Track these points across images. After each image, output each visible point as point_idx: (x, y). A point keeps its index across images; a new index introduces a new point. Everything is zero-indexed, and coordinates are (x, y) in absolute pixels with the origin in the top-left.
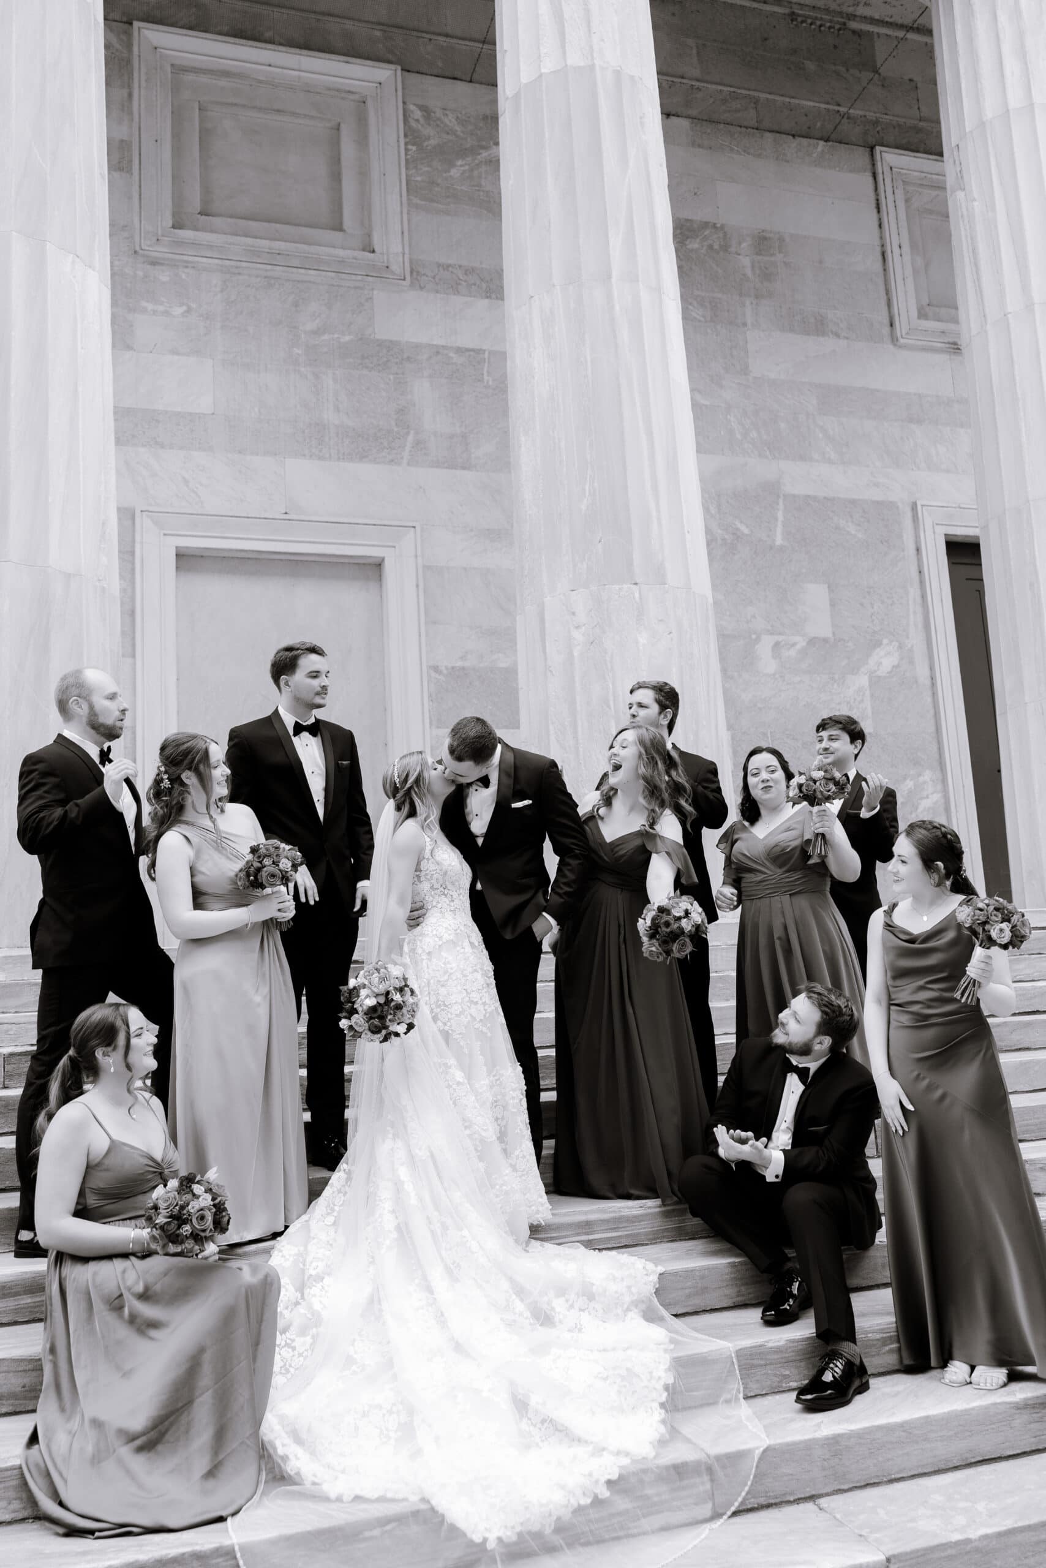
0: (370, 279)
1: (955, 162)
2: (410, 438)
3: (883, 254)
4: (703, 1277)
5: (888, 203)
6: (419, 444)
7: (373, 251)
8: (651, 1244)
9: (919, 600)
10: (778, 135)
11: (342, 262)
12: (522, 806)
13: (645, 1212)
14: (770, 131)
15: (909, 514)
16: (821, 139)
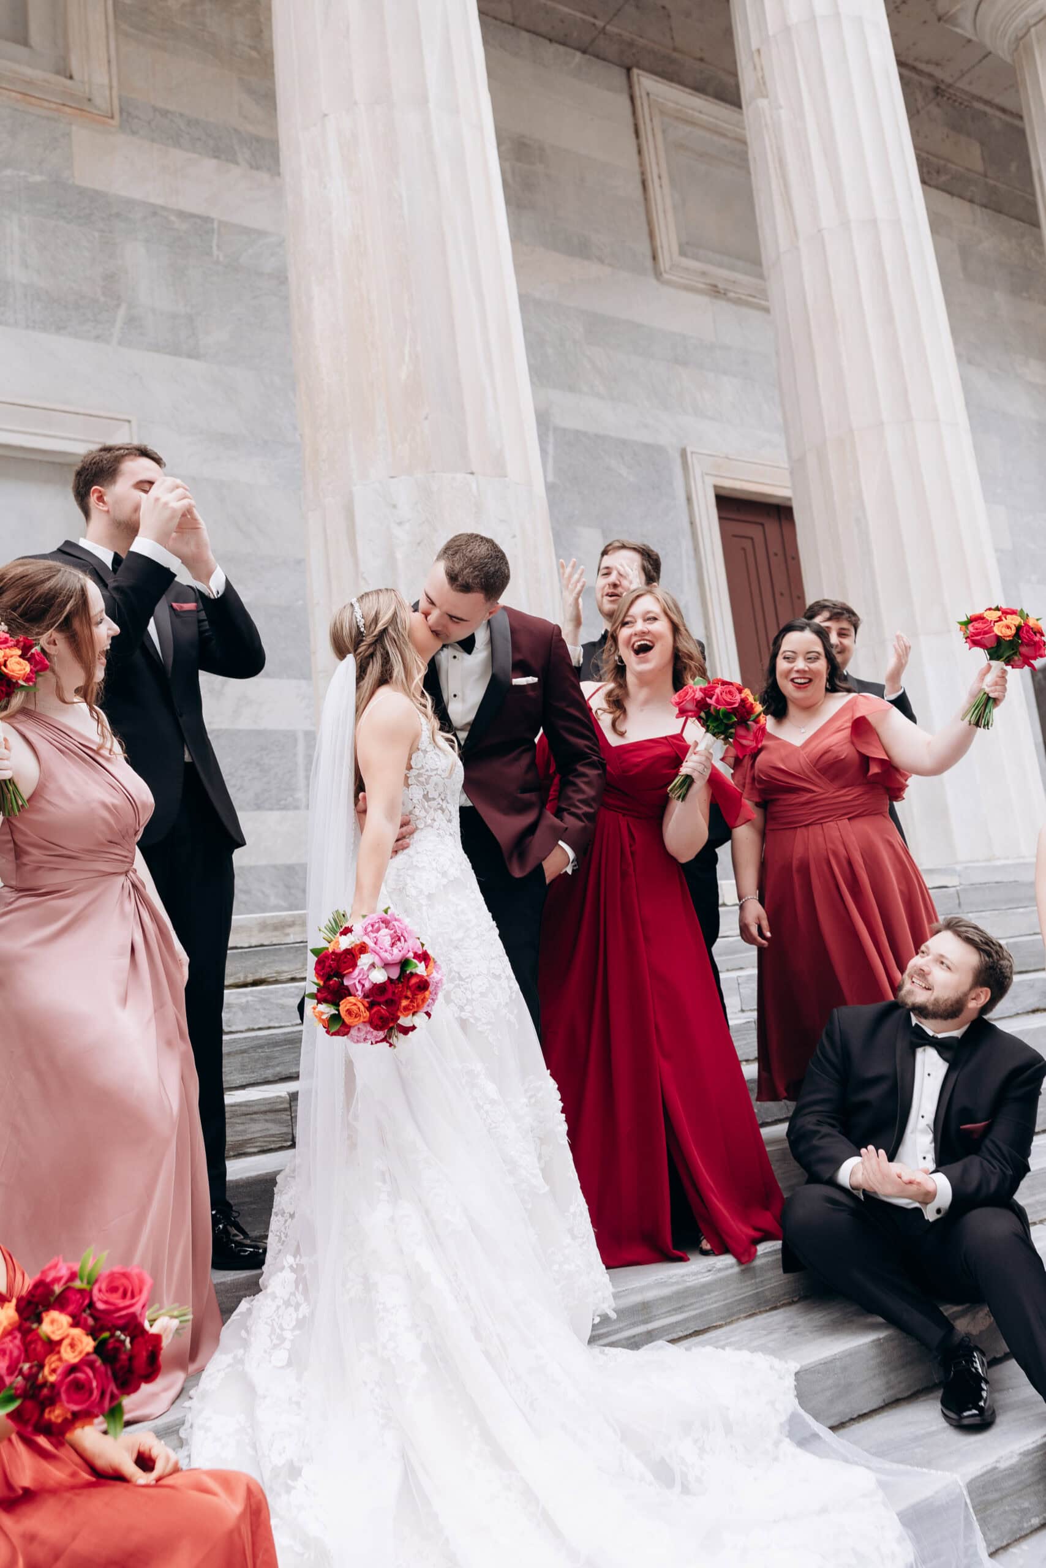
0: (67, 109)
1: (755, 68)
2: (122, 313)
3: (644, 183)
4: (844, 1369)
5: (646, 129)
6: (132, 321)
7: (71, 77)
8: (726, 1324)
9: (691, 553)
10: (535, 36)
11: (30, 83)
12: (525, 683)
13: (715, 1277)
14: (528, 31)
15: (679, 461)
16: (578, 49)
